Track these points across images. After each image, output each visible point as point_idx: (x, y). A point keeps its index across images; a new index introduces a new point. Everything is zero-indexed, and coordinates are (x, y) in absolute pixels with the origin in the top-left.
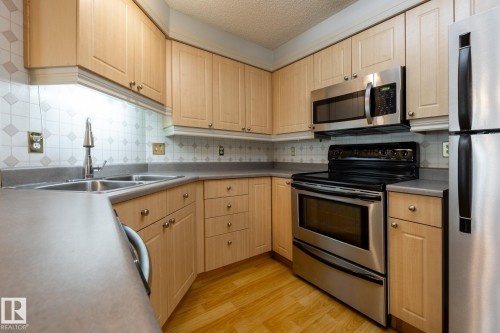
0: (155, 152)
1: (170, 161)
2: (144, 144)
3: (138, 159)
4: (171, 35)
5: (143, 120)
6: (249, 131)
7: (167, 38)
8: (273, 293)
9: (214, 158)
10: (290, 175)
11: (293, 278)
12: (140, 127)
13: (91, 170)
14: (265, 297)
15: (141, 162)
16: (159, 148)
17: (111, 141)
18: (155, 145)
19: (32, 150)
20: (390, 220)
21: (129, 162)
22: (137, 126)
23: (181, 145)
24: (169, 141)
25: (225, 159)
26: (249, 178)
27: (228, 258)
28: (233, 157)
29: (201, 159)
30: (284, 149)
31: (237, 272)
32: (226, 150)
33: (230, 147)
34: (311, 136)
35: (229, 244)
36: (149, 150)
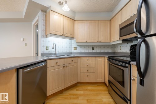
0: (74, 49)
1: (78, 52)
2: (72, 47)
3: (70, 51)
4: (75, 19)
5: (72, 42)
6: (100, 42)
7: (74, 20)
8: (97, 94)
9: (91, 51)
10: (107, 56)
11: (108, 93)
12: (71, 44)
13: (56, 54)
14: (93, 94)
15: (70, 52)
16: (75, 49)
17: (62, 47)
18: (74, 48)
19: (47, 50)
20: (132, 77)
21: (67, 52)
22: (70, 43)
23: (81, 47)
24: (78, 46)
25: (94, 51)
26: (95, 57)
27: (87, 80)
28: (97, 50)
29: (87, 51)
30: (118, 47)
31: (91, 85)
32: (95, 48)
33: (96, 47)
34: (121, 42)
35: (88, 76)
36: (73, 49)
